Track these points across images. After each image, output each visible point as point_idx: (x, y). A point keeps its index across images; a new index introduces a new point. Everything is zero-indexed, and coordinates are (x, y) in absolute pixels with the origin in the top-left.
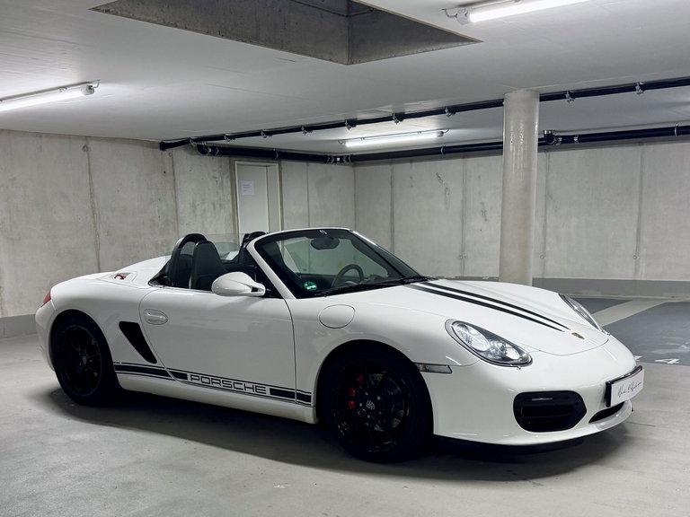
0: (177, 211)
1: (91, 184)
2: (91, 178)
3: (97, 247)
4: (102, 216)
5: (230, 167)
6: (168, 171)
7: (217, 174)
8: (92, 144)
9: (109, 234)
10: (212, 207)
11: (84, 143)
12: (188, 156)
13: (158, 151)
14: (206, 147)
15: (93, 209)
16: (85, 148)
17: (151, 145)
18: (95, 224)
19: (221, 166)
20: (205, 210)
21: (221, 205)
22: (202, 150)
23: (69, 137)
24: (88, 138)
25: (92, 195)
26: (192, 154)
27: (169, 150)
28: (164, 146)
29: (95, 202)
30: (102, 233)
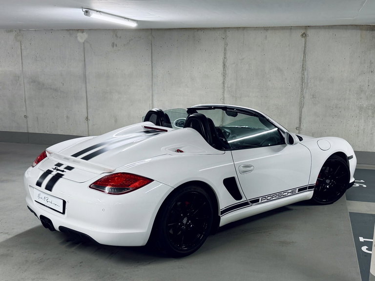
1: (304, 61)
2: (304, 57)
3: (301, 106)
4: (310, 84)
8: (310, 33)
9: (314, 96)
11: (303, 31)
15: (302, 79)
16: (304, 35)
18: (302, 91)
23: (290, 28)
24: (307, 27)
25: (303, 68)
29: (306, 74)
30: (307, 96)
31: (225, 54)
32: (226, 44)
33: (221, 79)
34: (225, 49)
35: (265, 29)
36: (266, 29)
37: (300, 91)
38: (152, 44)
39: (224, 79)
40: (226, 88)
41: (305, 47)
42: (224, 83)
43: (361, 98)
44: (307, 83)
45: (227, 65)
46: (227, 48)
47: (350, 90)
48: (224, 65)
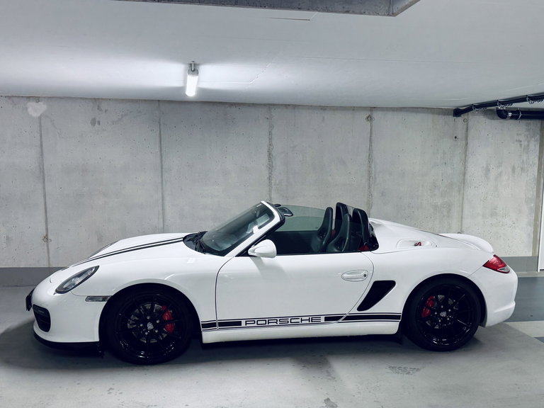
0: (464, 174)
1: (370, 150)
2: (371, 145)
4: (378, 179)
5: (541, 130)
6: (459, 136)
7: (522, 138)
8: (376, 115)
9: (383, 194)
10: (510, 170)
11: (368, 113)
12: (488, 121)
13: (451, 118)
14: (506, 112)
15: (369, 173)
16: (369, 118)
17: (443, 112)
18: (369, 187)
19: (528, 130)
20: (501, 174)
21: (522, 169)
22: (502, 115)
23: (354, 109)
24: (372, 109)
26: (493, 119)
27: (464, 116)
28: (458, 112)
29: (373, 166)
30: (375, 194)
31: (270, 139)
32: (271, 127)
33: (265, 173)
34: (270, 133)
35: (321, 109)
36: (323, 108)
37: (367, 187)
38: (159, 123)
39: (270, 173)
40: (273, 184)
41: (371, 133)
42: (270, 178)
43: (435, 195)
44: (375, 178)
45: (274, 153)
46: (273, 132)
47: (423, 186)
48: (270, 154)
